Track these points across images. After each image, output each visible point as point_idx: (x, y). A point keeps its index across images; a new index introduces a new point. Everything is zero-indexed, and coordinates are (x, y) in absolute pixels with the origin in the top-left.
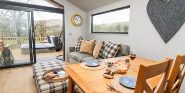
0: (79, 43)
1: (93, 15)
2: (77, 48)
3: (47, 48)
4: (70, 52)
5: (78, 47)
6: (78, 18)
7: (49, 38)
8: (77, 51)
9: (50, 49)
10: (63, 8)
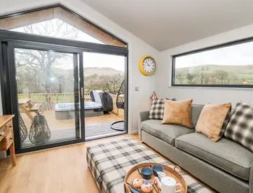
0: (158, 106)
1: (174, 57)
2: (154, 114)
3: (92, 109)
4: (143, 120)
5: (157, 111)
6: (150, 62)
7: (92, 93)
8: (154, 119)
9: (96, 110)
10: (126, 46)
